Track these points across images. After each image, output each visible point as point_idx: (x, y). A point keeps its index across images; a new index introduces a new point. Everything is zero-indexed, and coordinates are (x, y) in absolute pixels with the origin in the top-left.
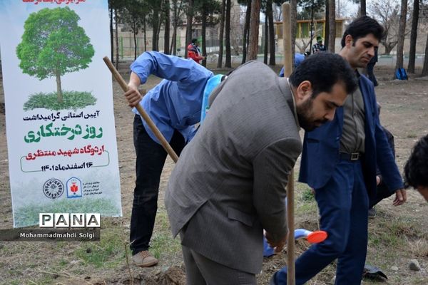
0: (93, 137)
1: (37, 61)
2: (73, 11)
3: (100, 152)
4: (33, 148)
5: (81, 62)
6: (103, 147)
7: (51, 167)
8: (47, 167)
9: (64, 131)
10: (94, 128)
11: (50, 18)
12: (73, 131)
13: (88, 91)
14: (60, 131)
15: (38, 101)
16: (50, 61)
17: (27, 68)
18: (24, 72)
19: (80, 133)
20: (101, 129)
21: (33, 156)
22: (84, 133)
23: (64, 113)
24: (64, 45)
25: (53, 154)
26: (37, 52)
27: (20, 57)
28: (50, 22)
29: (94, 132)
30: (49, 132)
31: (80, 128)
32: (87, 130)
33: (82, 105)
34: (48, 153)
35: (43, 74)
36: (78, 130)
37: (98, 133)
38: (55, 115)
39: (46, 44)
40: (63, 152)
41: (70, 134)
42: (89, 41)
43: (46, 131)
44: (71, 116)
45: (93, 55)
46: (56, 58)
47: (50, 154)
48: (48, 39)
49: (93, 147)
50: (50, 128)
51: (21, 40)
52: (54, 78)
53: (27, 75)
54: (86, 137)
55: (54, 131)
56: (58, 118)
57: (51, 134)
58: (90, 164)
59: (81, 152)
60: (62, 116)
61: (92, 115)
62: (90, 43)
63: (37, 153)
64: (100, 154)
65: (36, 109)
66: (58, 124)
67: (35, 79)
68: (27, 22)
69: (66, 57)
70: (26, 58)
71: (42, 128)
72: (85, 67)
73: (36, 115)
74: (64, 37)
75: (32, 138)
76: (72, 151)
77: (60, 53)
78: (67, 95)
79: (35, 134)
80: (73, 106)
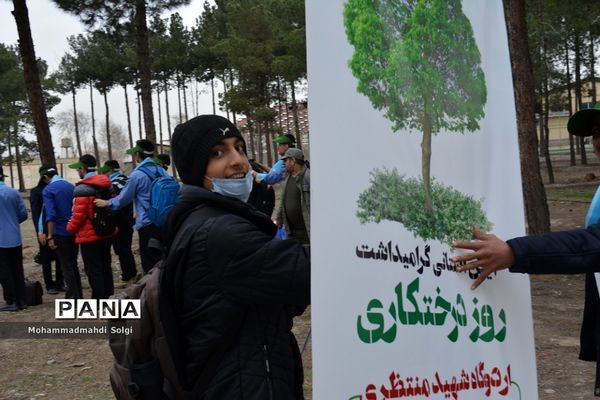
0: (488, 337)
3: (504, 385)
5: (468, 111)
6: (508, 369)
9: (440, 310)
10: (490, 309)
12: (454, 314)
13: (476, 199)
14: (433, 309)
15: (390, 197)
18: (361, 89)
19: (465, 320)
20: (502, 316)
22: (471, 324)
24: (440, 47)
25: (424, 390)
29: (491, 323)
30: (412, 308)
31: (463, 305)
32: (475, 315)
34: (414, 386)
35: (397, 113)
36: (461, 310)
37: (498, 326)
38: (422, 253)
39: (408, 27)
41: (450, 322)
42: (479, 60)
43: (407, 306)
44: (447, 264)
46: (426, 76)
47: (418, 391)
49: (487, 370)
55: (423, 309)
56: (427, 264)
57: (414, 318)
60: (433, 259)
63: (389, 387)
64: (504, 392)
65: (385, 222)
71: (398, 289)
73: (386, 245)
74: (440, 26)
75: (376, 326)
76: (458, 382)
77: (434, 66)
78: (440, 197)
79: (385, 312)
80: (448, 233)
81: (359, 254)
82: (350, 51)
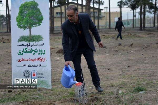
0: (41, 54)
1: (23, 23)
2: (36, 2)
3: (44, 60)
4: (20, 57)
5: (38, 23)
6: (45, 58)
7: (26, 65)
8: (25, 65)
9: (31, 51)
10: (42, 50)
11: (28, 6)
12: (34, 51)
13: (40, 35)
14: (30, 51)
15: (23, 39)
16: (27, 23)
17: (19, 25)
18: (19, 27)
19: (37, 52)
20: (44, 51)
21: (20, 61)
22: (39, 52)
23: (32, 43)
24: (32, 16)
25: (27, 60)
26: (23, 19)
27: (17, 21)
28: (28, 7)
29: (42, 52)
30: (26, 51)
31: (37, 50)
32: (40, 51)
33: (38, 41)
34: (25, 59)
35: (25, 28)
36: (36, 51)
37: (43, 52)
38: (28, 44)
39: (26, 16)
40: (31, 59)
41: (33, 52)
42: (41, 14)
43: (25, 51)
44: (34, 45)
45: (43, 20)
46: (29, 21)
47: (26, 60)
48: (27, 14)
49: (41, 58)
50: (27, 49)
51: (18, 14)
52: (29, 29)
53: (19, 28)
54: (39, 54)
55: (28, 51)
56: (29, 45)
57: (27, 52)
58: (40, 65)
59: (37, 60)
60: (31, 45)
61: (41, 45)
62: (42, 15)
63: (22, 59)
64: (44, 61)
65: (22, 42)
66: (29, 48)
67: (22, 30)
68: (20, 8)
69: (33, 21)
70: (19, 22)
71: (24, 49)
72: (40, 25)
73: (22, 44)
74: (32, 13)
75: (20, 53)
76: (34, 59)
77: (31, 19)
78: (33, 36)
79: (21, 52)
80: (35, 41)
81: (18, 46)
82: (17, 23)
